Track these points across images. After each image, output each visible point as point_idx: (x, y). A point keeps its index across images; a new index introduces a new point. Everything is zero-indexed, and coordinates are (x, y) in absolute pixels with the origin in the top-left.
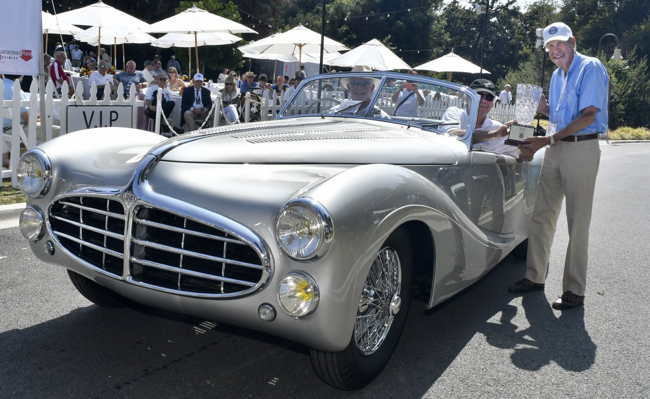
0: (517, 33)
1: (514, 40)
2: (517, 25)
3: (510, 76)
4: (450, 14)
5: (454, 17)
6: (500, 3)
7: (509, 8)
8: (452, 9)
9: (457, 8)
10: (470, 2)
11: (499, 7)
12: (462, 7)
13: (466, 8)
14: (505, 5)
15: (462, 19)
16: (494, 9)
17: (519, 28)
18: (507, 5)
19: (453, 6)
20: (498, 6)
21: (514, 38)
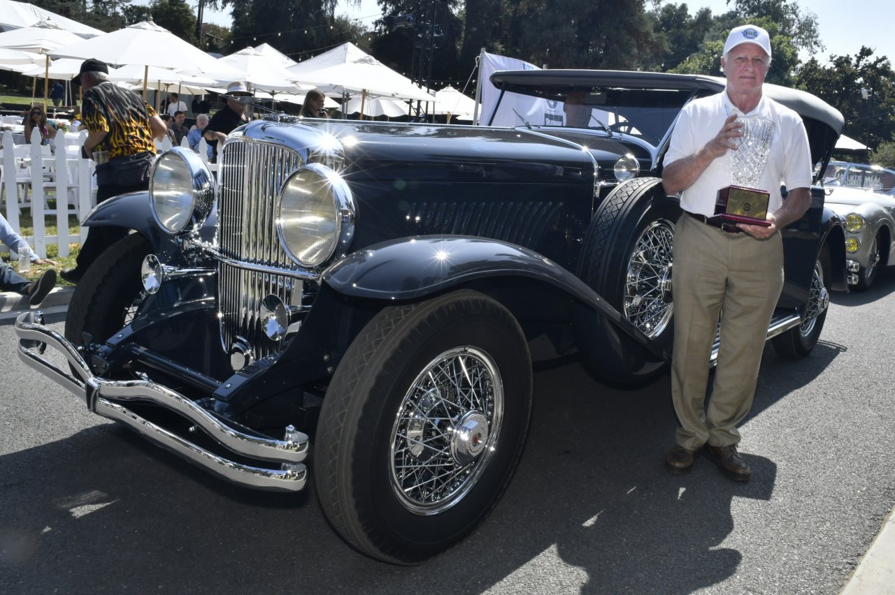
0: (888, 96)
1: (884, 104)
2: (887, 86)
3: (883, 148)
4: (807, 74)
5: (812, 79)
6: (867, 61)
7: (878, 66)
8: (810, 69)
9: (815, 68)
10: (831, 61)
11: (866, 66)
12: (822, 66)
13: (826, 68)
14: (872, 63)
15: (822, 80)
16: (860, 68)
17: (890, 90)
18: (876, 63)
19: (811, 66)
20: (865, 64)
21: (884, 102)
